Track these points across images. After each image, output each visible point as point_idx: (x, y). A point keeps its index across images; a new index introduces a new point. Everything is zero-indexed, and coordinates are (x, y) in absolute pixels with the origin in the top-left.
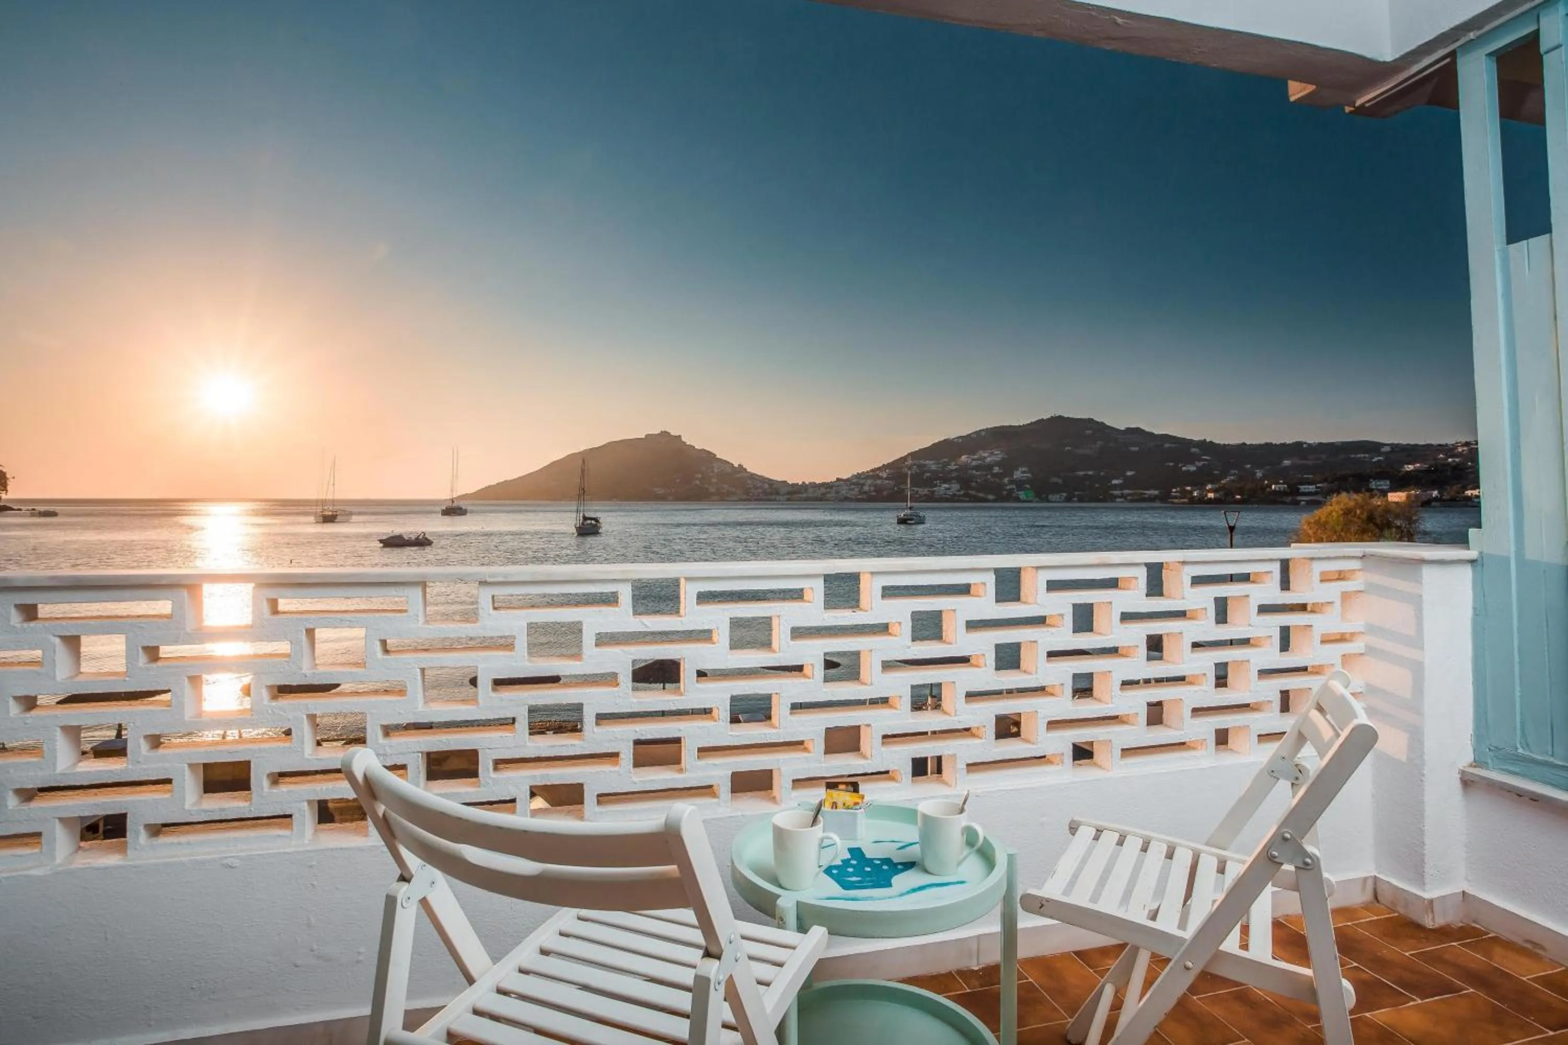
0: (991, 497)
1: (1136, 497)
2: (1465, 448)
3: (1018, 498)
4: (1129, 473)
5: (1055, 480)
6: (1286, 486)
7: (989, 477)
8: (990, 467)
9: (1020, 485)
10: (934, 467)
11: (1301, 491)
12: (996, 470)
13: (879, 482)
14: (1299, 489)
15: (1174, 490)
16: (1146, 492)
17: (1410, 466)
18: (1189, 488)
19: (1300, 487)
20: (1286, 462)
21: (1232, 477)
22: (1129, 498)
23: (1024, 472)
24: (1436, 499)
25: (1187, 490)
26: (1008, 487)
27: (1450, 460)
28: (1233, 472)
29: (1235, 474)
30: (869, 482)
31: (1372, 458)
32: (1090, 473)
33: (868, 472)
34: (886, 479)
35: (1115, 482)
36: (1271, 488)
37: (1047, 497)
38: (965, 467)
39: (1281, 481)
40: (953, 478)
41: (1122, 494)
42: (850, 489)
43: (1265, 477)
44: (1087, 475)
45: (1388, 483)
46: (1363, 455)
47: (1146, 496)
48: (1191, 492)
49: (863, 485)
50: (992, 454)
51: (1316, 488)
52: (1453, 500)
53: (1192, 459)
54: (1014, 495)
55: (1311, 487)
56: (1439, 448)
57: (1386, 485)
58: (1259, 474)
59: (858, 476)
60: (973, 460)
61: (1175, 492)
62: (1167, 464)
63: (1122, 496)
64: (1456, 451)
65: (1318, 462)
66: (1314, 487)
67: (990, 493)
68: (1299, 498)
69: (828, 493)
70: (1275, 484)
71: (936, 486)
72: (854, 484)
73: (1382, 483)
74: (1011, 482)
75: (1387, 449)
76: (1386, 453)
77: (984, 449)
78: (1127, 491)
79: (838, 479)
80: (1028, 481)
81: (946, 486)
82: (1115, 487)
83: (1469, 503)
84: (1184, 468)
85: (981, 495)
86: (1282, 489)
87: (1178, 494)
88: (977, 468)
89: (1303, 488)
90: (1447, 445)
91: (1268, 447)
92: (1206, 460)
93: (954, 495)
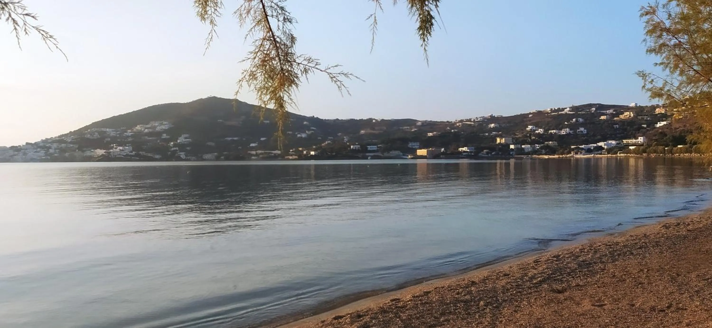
0: (157, 157)
1: (265, 156)
2: (460, 124)
3: (180, 157)
4: (262, 139)
5: (210, 143)
6: (359, 146)
7: (159, 141)
8: (159, 134)
9: (182, 147)
10: (113, 134)
11: (369, 149)
12: (164, 136)
13: (63, 145)
14: (368, 148)
15: (291, 150)
16: (273, 152)
17: (430, 134)
18: (300, 149)
19: (368, 147)
20: (362, 131)
21: (329, 142)
22: (261, 156)
23: (186, 138)
24: (443, 153)
25: (299, 150)
26: (173, 149)
27: (453, 131)
28: (330, 138)
29: (331, 139)
30: (55, 145)
31: (412, 129)
32: (235, 139)
33: (55, 137)
34: (71, 143)
35: (252, 145)
36: (350, 147)
37: (202, 157)
38: (140, 134)
39: (357, 143)
40: (129, 143)
41: (257, 153)
42: (36, 152)
43: (348, 141)
44: (234, 140)
45: (418, 144)
46: (406, 127)
47: (273, 154)
48: (302, 151)
49: (50, 148)
50: (162, 124)
51: (378, 147)
52: (452, 154)
53: (303, 129)
54: (176, 155)
55: (374, 147)
56: (447, 123)
57: (417, 145)
58: (346, 139)
59: (46, 141)
60: (146, 128)
61: (292, 152)
62: (288, 132)
63: (257, 155)
64: (455, 126)
65: (381, 132)
66: (376, 147)
67: (158, 154)
68: (367, 154)
69: (15, 155)
70: (353, 145)
71: (112, 148)
72: (40, 147)
73: (415, 144)
74: (175, 145)
75: (419, 124)
76: (419, 126)
77: (155, 120)
78: (259, 152)
79: (27, 144)
80: (189, 144)
81: (121, 148)
82: (253, 149)
83: (460, 156)
84: (299, 136)
85: (149, 155)
86: (357, 148)
87: (293, 153)
88: (149, 134)
89: (370, 148)
90: (452, 122)
91: (352, 122)
92: (313, 130)
93: (127, 155)
